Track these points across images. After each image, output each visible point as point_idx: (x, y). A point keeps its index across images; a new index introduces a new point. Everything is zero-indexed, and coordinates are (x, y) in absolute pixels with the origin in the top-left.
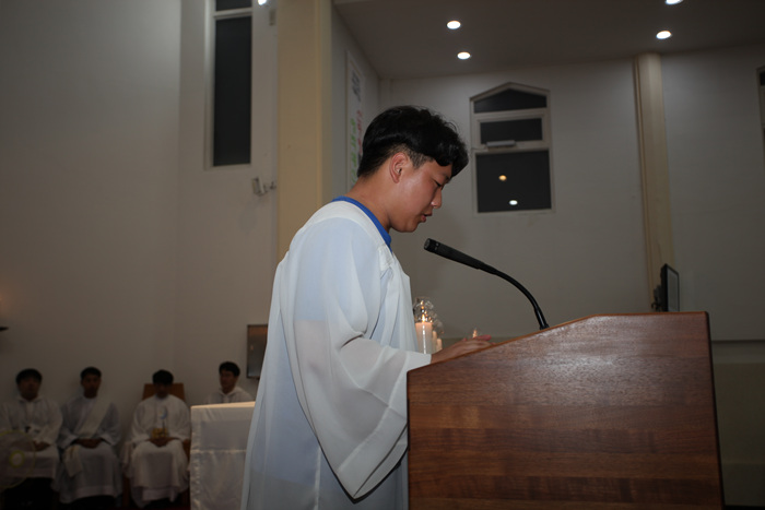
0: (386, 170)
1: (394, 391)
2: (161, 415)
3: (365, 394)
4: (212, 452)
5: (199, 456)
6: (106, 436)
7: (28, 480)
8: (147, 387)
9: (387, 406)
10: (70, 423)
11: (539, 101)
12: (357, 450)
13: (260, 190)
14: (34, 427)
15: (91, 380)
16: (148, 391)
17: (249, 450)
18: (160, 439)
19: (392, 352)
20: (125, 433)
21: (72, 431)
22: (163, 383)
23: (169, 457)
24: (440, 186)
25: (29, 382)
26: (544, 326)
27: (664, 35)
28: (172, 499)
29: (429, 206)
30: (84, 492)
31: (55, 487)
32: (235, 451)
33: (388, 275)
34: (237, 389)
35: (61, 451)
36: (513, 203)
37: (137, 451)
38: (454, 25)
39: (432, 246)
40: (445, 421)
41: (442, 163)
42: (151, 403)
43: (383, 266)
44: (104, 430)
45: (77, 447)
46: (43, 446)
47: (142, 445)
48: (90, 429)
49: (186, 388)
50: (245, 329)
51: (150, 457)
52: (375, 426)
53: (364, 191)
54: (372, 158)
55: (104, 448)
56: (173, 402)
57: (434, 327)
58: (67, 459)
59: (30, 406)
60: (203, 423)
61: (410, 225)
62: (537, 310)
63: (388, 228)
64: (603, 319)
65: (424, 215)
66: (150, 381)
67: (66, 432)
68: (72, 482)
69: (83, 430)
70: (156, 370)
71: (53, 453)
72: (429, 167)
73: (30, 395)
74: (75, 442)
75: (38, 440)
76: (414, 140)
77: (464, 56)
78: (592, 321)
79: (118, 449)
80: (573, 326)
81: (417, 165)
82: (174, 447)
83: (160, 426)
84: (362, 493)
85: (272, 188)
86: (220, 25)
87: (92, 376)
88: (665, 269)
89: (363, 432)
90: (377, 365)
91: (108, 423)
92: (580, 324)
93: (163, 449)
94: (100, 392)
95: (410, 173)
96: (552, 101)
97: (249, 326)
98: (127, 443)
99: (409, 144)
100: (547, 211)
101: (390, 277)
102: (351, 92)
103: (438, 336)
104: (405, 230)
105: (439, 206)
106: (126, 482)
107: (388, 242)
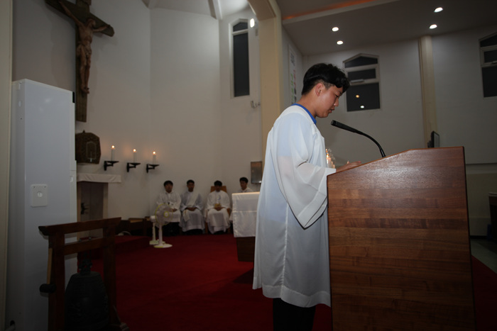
0: (314, 91)
1: (321, 185)
2: (218, 198)
3: (309, 185)
4: (241, 212)
5: (236, 213)
6: (197, 206)
7: (171, 223)
8: (212, 187)
9: (317, 190)
10: (184, 201)
11: (374, 61)
12: (305, 208)
13: (253, 106)
14: (171, 203)
15: (191, 184)
16: (213, 189)
17: (258, 211)
18: (218, 208)
19: (319, 168)
20: (205, 206)
21: (185, 204)
22: (218, 186)
23: (222, 215)
24: (338, 97)
25: (168, 185)
26: (384, 156)
27: (433, 27)
28: (225, 230)
29: (333, 106)
30: (191, 227)
31: (180, 225)
32: (250, 212)
33: (315, 137)
34: (248, 188)
35: (182, 212)
36: (362, 107)
37: (209, 213)
38: (335, 29)
39: (335, 124)
40: (344, 196)
41: (338, 87)
42: (214, 193)
43: (313, 133)
44: (197, 204)
45: (187, 211)
46: (175, 210)
47: (211, 210)
48: (191, 204)
49: (227, 188)
50: (250, 164)
51: (215, 215)
52: (312, 199)
53: (305, 101)
54: (308, 86)
55: (197, 211)
56: (222, 193)
57: (332, 160)
58: (184, 215)
59: (169, 195)
60: (237, 201)
61: (325, 115)
62: (381, 150)
63: (315, 116)
64: (414, 151)
65: (331, 109)
66: (213, 185)
67: (183, 205)
68: (186, 223)
69: (189, 204)
70: (215, 180)
71: (178, 212)
72: (333, 89)
73: (169, 191)
74: (186, 209)
75: (173, 208)
76: (325, 78)
77: (340, 43)
78: (409, 152)
79: (202, 211)
80: (400, 154)
81: (327, 88)
82: (224, 211)
83: (218, 203)
84: (308, 226)
85: (259, 105)
86: (235, 37)
87: (191, 183)
88: (433, 134)
89: (308, 201)
90: (313, 174)
91: (198, 201)
92: (403, 154)
93: (219, 212)
94: (194, 189)
95: (324, 92)
96: (380, 61)
97: (252, 163)
98: (206, 209)
99: (323, 79)
100: (378, 110)
101: (316, 138)
102: (290, 62)
103: (334, 163)
104: (323, 117)
105: (337, 106)
106: (206, 224)
107: (315, 123)
